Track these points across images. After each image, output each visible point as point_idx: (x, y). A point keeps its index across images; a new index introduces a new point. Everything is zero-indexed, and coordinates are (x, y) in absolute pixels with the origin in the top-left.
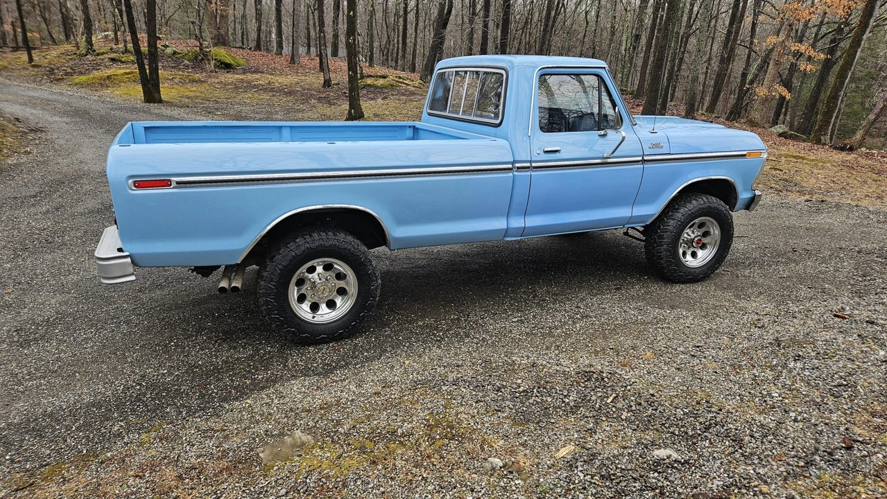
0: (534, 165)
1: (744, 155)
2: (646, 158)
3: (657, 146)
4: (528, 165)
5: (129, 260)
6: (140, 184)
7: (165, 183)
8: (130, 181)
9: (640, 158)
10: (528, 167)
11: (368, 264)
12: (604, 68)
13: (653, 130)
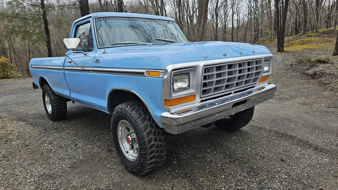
2: (93, 69)
3: (98, 61)
5: (32, 84)
13: (105, 51)
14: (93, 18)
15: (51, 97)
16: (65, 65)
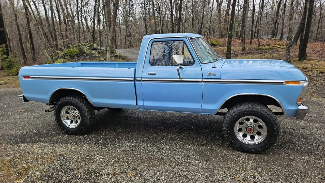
0: (143, 79)
1: (283, 83)
2: (204, 80)
3: (212, 74)
4: (140, 79)
5: (23, 98)
6: (25, 77)
7: (29, 77)
8: (23, 76)
9: (201, 80)
10: (140, 80)
11: (83, 110)
12: (186, 37)
13: (214, 66)
14: (189, 38)
15: (84, 109)
16: (136, 76)
